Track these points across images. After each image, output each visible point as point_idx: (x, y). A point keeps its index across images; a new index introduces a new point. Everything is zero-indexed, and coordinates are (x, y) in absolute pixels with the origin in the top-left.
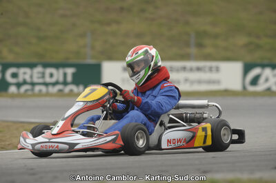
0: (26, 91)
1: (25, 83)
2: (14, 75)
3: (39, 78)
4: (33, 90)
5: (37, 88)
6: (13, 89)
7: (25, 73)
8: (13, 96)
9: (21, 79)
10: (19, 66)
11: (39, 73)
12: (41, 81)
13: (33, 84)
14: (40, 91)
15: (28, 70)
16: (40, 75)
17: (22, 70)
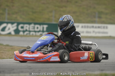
0: (27, 34)
1: (26, 31)
2: (22, 27)
3: (32, 29)
4: (30, 34)
5: (31, 33)
6: (21, 33)
7: (26, 27)
8: (21, 36)
9: (25, 29)
10: (24, 23)
11: (32, 27)
12: (33, 30)
13: (30, 31)
14: (33, 34)
15: (28, 26)
16: (33, 28)
17: (25, 26)
